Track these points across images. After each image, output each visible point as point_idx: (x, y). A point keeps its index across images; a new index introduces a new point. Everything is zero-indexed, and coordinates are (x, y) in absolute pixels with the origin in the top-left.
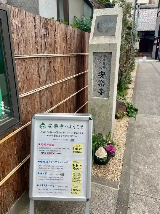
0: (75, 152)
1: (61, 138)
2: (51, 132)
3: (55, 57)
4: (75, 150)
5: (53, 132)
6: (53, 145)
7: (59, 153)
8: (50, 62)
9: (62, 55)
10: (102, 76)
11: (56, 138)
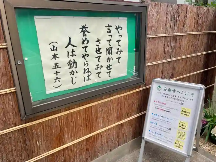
0: (183, 114)
1: (172, 100)
2: (165, 94)
3: (182, 35)
4: (183, 112)
5: (167, 94)
6: (165, 104)
7: (169, 112)
8: (177, 40)
9: (191, 33)
11: (168, 99)
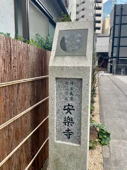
10: (69, 111)
